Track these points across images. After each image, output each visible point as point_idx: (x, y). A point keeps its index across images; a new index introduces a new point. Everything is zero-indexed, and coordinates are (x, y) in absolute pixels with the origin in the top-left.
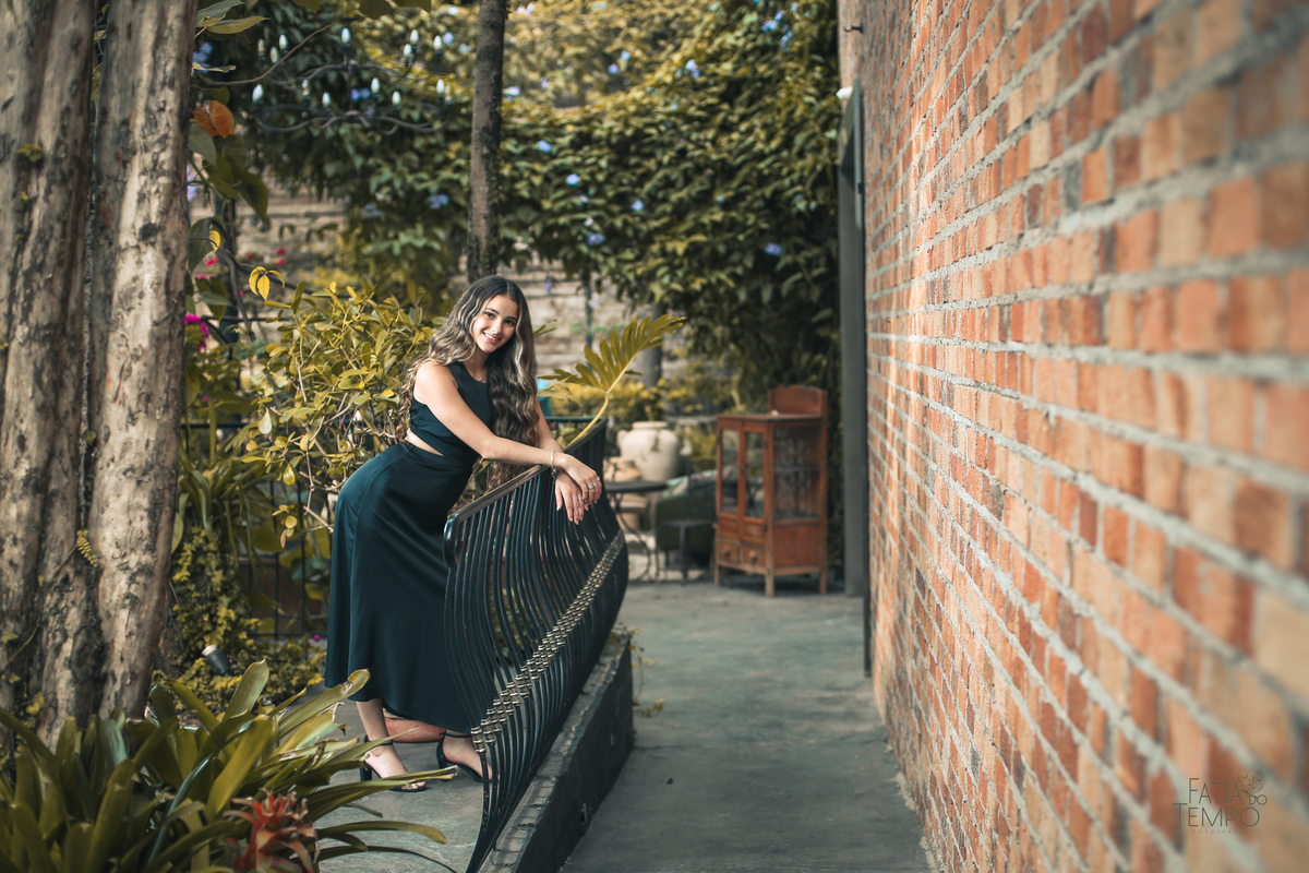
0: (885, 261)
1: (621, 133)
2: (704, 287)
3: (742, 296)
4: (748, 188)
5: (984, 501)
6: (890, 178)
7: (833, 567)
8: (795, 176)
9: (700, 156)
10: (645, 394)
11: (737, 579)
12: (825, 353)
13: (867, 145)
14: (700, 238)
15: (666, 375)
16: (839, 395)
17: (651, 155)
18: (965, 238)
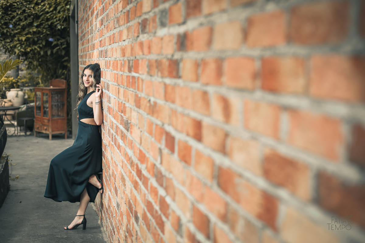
0: (85, 44)
1: (6, 4)
2: (31, 50)
3: (42, 53)
4: (44, 22)
5: (121, 124)
6: (86, 19)
7: (69, 131)
8: (58, 19)
9: (29, 12)
10: (14, 81)
11: (41, 135)
12: (66, 70)
13: (79, 9)
14: (29, 36)
15: (20, 75)
16: (70, 82)
17: (15, 11)
18: (114, 37)
